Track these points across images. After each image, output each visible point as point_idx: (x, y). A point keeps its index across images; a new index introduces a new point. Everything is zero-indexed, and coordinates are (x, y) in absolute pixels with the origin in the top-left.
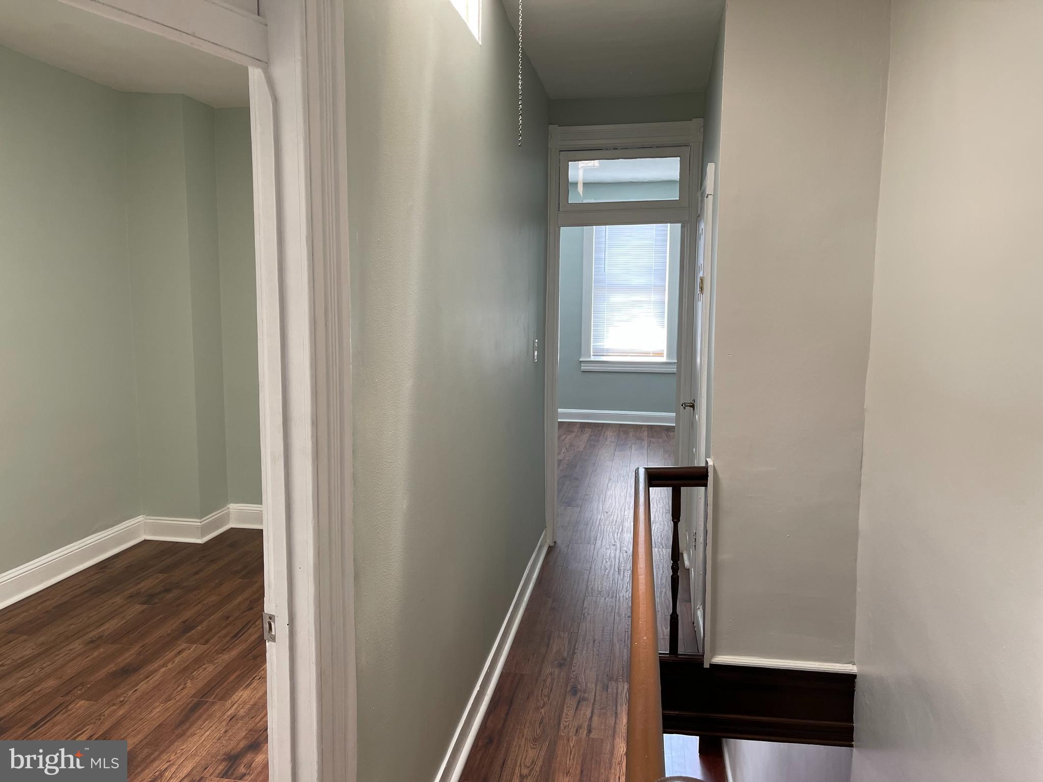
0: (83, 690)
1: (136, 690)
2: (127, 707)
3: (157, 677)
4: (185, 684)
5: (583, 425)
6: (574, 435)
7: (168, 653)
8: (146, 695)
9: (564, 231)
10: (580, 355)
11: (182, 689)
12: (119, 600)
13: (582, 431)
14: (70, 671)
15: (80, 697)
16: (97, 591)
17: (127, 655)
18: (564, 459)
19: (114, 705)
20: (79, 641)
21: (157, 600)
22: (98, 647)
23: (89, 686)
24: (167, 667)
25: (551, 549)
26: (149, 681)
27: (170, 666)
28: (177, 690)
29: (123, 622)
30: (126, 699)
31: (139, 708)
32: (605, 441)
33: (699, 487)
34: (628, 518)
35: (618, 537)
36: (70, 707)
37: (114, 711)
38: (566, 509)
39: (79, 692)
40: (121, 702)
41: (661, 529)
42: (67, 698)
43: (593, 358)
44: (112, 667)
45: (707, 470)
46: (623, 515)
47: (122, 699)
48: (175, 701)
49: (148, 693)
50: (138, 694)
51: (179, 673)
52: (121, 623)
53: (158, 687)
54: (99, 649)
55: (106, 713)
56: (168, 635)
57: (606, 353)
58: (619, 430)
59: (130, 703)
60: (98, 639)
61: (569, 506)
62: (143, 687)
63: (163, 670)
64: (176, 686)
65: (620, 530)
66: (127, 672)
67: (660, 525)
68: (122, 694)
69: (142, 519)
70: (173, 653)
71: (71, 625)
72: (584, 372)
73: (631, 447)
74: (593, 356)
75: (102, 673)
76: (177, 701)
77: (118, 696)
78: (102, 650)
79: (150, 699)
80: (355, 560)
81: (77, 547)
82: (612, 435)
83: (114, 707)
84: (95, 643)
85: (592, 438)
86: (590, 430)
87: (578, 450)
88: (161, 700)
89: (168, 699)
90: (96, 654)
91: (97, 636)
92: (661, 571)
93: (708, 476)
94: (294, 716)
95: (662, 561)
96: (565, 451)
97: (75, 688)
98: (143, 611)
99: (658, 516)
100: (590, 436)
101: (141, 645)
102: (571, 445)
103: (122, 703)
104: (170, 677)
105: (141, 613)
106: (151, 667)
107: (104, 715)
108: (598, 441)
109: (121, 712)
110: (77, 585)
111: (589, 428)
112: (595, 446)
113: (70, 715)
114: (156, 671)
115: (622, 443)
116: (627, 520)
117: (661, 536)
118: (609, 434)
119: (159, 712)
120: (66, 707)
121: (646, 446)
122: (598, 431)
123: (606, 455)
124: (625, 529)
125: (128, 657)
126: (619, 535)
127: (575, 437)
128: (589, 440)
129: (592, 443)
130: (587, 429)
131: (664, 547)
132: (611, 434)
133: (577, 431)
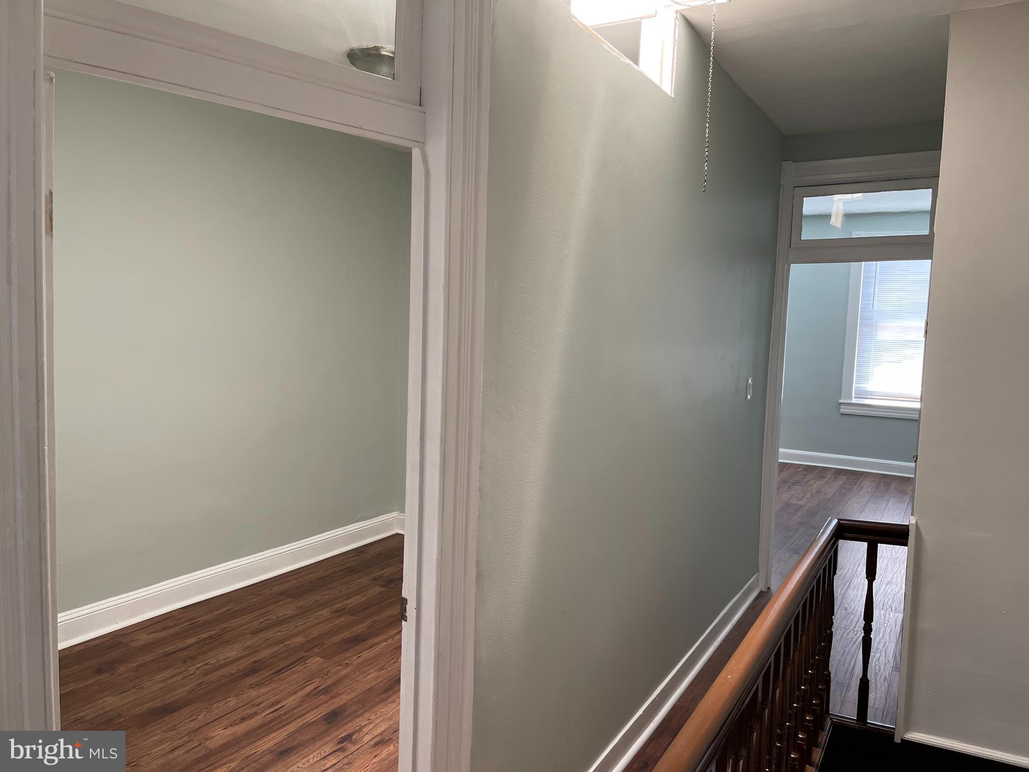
0: (321, 649)
1: (359, 657)
2: (350, 668)
3: (378, 649)
4: (398, 659)
5: (839, 472)
6: (824, 481)
7: (391, 630)
8: (367, 662)
9: (793, 267)
10: (840, 396)
11: (395, 662)
12: (365, 580)
13: (835, 478)
14: (315, 632)
15: (318, 654)
16: (351, 571)
17: (361, 626)
18: (805, 505)
19: (340, 665)
20: (328, 609)
21: (393, 586)
22: (340, 616)
23: (326, 646)
24: (387, 642)
25: (761, 595)
26: (371, 651)
27: (390, 641)
28: (390, 663)
29: (364, 599)
30: (351, 662)
31: (359, 671)
32: (860, 491)
33: (895, 546)
34: (860, 574)
35: (842, 592)
36: (307, 661)
37: (340, 670)
38: (791, 556)
39: (317, 650)
40: (346, 663)
41: (895, 591)
42: (308, 653)
43: (854, 401)
44: (346, 635)
45: (908, 528)
46: (855, 569)
47: (348, 661)
48: (386, 671)
49: (368, 660)
50: (360, 660)
51: (395, 648)
52: (362, 600)
53: (376, 658)
54: (342, 618)
55: (333, 671)
56: (395, 616)
57: (870, 395)
58: (880, 481)
59: (352, 666)
60: (343, 609)
61: (795, 554)
62: (366, 655)
63: (384, 643)
64: (390, 659)
65: (846, 586)
66: (357, 640)
67: (896, 586)
68: (349, 657)
69: (396, 515)
70: (394, 631)
71: (326, 595)
72: (842, 414)
73: (888, 501)
74: (855, 398)
75: (337, 639)
76: (388, 672)
77: (346, 659)
78: (343, 619)
79: (368, 666)
80: (477, 562)
81: (342, 532)
82: (871, 485)
83: (340, 667)
84: (339, 612)
85: (845, 486)
86: (845, 477)
87: (825, 497)
88: (376, 668)
89: (381, 669)
90: (338, 621)
91: (342, 607)
92: (881, 635)
93: (909, 535)
94: (417, 687)
95: (886, 625)
96: (810, 497)
97: (316, 646)
98: (381, 593)
99: (897, 576)
100: (844, 483)
101: (372, 621)
102: (818, 491)
103: (347, 665)
104: (388, 650)
105: (379, 594)
106: (376, 640)
107: (331, 673)
108: (851, 490)
109: (344, 672)
110: (338, 563)
111: (844, 475)
112: (845, 495)
113: (305, 668)
114: (378, 643)
115: (880, 494)
116: (858, 577)
117: (893, 598)
118: (867, 484)
119: (372, 677)
120: (305, 661)
121: (907, 501)
122: (856, 479)
123: (855, 505)
124: (853, 586)
125: (361, 628)
126: (843, 590)
127: (825, 483)
128: (842, 487)
129: (844, 491)
130: (843, 477)
131: (894, 611)
132: (870, 483)
133: (829, 477)
